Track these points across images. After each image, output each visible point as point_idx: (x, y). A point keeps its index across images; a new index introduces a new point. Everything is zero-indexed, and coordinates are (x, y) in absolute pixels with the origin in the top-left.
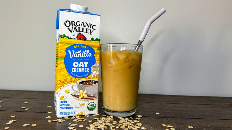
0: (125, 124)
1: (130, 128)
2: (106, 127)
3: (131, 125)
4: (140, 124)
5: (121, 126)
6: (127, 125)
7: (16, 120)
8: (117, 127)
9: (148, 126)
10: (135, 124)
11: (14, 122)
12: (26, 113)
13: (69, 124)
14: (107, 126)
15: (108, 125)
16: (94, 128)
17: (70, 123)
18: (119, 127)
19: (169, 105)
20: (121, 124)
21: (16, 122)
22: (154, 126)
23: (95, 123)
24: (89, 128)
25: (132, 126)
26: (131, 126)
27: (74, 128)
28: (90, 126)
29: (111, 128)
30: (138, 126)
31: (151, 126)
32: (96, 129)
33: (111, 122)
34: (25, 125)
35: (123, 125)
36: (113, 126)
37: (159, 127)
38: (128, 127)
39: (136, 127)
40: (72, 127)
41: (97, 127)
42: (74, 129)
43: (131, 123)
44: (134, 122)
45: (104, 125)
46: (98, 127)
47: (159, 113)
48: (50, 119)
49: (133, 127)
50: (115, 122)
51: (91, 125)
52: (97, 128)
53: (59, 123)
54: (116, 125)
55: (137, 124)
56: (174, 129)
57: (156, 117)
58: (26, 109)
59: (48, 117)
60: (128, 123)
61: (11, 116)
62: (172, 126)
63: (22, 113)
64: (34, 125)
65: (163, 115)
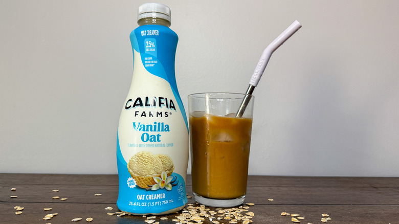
3: (238, 214)
4: (252, 214)
6: (232, 216)
7: (56, 214)
8: (219, 219)
10: (244, 214)
11: (54, 216)
14: (204, 217)
20: (224, 215)
21: (56, 217)
25: (241, 217)
26: (238, 216)
33: (208, 213)
34: (75, 220)
36: (213, 218)
38: (236, 217)
39: (247, 217)
42: (155, 222)
44: (241, 212)
46: (191, 219)
47: (272, 200)
49: (243, 218)
50: (213, 213)
51: (179, 217)
54: (214, 216)
55: (246, 214)
56: (303, 218)
57: (270, 204)
58: (63, 199)
59: (109, 208)
60: (234, 213)
61: (45, 209)
62: (298, 215)
63: (59, 205)
64: (90, 219)
65: (279, 202)
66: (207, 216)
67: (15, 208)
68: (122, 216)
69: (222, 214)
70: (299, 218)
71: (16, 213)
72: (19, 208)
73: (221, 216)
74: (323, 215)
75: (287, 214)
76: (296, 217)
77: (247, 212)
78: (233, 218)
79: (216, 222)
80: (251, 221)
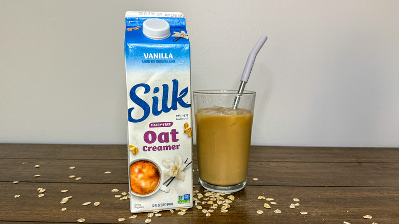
0: (214, 197)
1: (220, 203)
4: (232, 198)
5: (208, 201)
6: (215, 199)
7: (71, 197)
8: (203, 203)
11: (69, 199)
18: (206, 202)
20: (209, 198)
21: (71, 200)
25: (223, 201)
26: (221, 200)
29: (196, 204)
30: (230, 199)
34: (85, 204)
35: (211, 199)
36: (198, 201)
38: (218, 202)
39: (228, 201)
49: (224, 202)
50: (200, 196)
54: (201, 200)
55: (228, 197)
56: (275, 204)
58: (77, 178)
59: (115, 190)
61: (62, 191)
62: (272, 199)
63: (74, 185)
64: (97, 204)
65: (262, 182)
67: (38, 190)
68: (124, 200)
69: (207, 197)
70: (272, 203)
71: (39, 196)
72: (41, 190)
73: (206, 199)
74: (294, 200)
75: (264, 198)
76: (269, 202)
78: (215, 202)
79: (200, 207)
80: (229, 207)
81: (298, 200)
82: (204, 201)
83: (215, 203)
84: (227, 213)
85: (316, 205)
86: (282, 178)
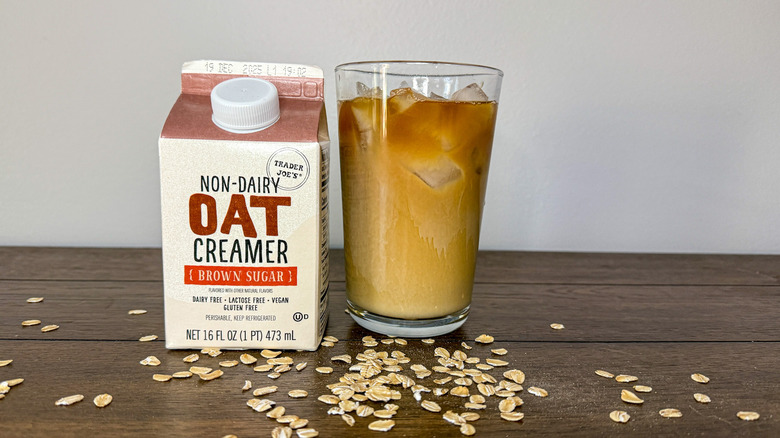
0: (462, 375)
1: (489, 391)
2: (397, 395)
3: (484, 378)
4: (517, 375)
5: (451, 385)
6: (470, 382)
7: (20, 380)
8: (438, 392)
9: (552, 382)
10: (498, 374)
11: (11, 387)
12: (48, 345)
13: (245, 387)
14: (399, 387)
15: (401, 385)
16: (351, 399)
17: (248, 384)
18: (446, 391)
19: (580, 291)
20: (449, 379)
21: (20, 389)
22: (572, 379)
23: (346, 378)
24: (334, 402)
25: (494, 385)
26: (487, 383)
27: (273, 403)
28: (334, 391)
29: (418, 397)
30: (512, 381)
31: (561, 381)
32: (361, 403)
33: (412, 375)
34: (65, 401)
35: (457, 382)
36: (423, 389)
37: (588, 381)
38: (480, 387)
40: (264, 401)
41: (363, 393)
42: (273, 406)
43: (483, 372)
44: (490, 368)
45: (385, 384)
46: (367, 396)
47: (561, 327)
48: (159, 370)
49: (498, 388)
50: (421, 371)
51: (335, 389)
52: (361, 398)
53: (202, 382)
54: (427, 382)
55: (505, 374)
56: (649, 389)
57: (557, 340)
58: (46, 328)
60: (473, 372)
62: (634, 378)
63: (34, 346)
64: (102, 400)
65: (580, 334)
66: (407, 382)
69: (445, 375)
70: (638, 388)
73: (443, 382)
74: (694, 377)
75: (609, 375)
76: (629, 386)
77: (505, 368)
78: (473, 389)
79: (433, 407)
80: (521, 402)
81: (707, 379)
82: (439, 386)
83: (472, 394)
84: (520, 422)
85: (765, 392)
86: (625, 322)
